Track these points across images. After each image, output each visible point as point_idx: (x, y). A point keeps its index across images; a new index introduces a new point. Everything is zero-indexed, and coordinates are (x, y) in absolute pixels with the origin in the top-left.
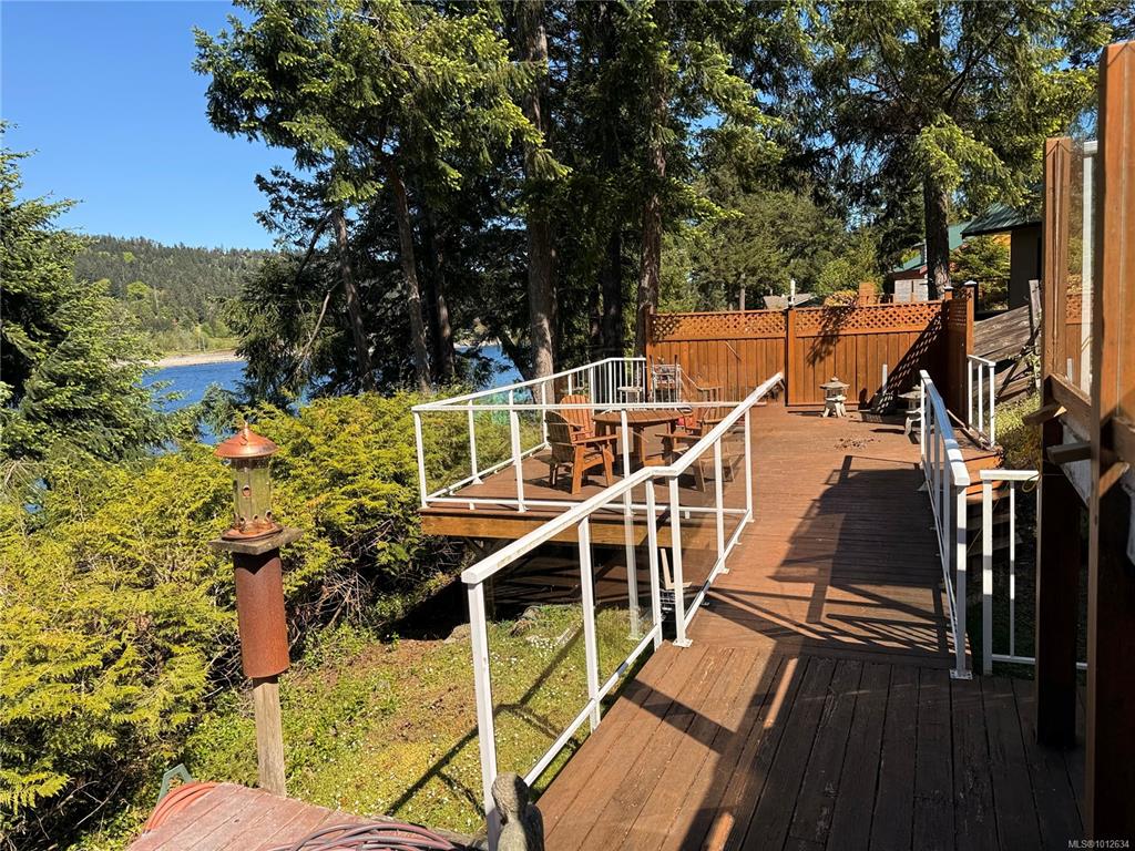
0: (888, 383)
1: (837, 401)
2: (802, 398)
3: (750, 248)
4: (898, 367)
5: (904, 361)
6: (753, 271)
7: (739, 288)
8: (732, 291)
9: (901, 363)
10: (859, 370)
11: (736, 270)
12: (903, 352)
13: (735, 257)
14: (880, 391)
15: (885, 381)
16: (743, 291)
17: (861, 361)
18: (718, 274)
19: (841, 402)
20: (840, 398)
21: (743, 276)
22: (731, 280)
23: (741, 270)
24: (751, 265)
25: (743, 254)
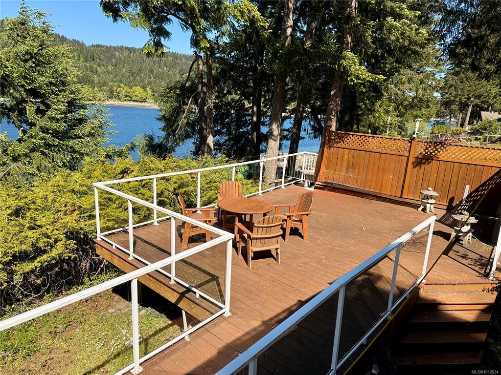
0: (468, 197)
1: (428, 203)
2: (412, 195)
3: (479, 84)
4: (479, 187)
5: (484, 184)
6: (479, 97)
7: (468, 106)
8: (463, 107)
9: (482, 186)
10: (452, 185)
11: (468, 95)
12: (485, 178)
13: (468, 89)
14: (461, 202)
15: (465, 195)
16: (470, 108)
17: (454, 179)
18: (455, 97)
19: (431, 204)
20: (431, 201)
21: (472, 99)
22: (464, 100)
23: (470, 96)
24: (477, 94)
25: (474, 87)
